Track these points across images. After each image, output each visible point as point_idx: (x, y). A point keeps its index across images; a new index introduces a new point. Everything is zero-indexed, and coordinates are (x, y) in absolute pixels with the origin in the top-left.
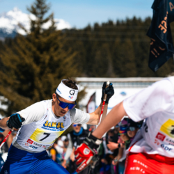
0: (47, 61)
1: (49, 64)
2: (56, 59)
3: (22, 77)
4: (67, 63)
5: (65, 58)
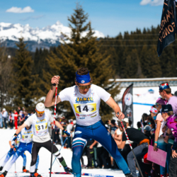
0: (86, 63)
1: (88, 65)
2: (93, 61)
3: (66, 77)
4: (103, 64)
5: (101, 60)
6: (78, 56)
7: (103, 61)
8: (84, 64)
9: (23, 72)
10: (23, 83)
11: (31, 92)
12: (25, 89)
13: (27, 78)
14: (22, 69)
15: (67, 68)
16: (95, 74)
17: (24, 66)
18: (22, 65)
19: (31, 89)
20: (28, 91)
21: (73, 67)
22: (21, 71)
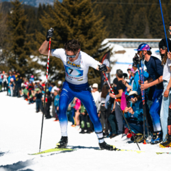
1: (81, 26)
2: (87, 22)
3: (59, 37)
4: (97, 26)
5: (95, 21)
6: (72, 16)
7: (97, 23)
8: (77, 25)
9: (17, 31)
10: (17, 42)
11: (25, 52)
12: (19, 49)
13: (21, 37)
14: (17, 28)
15: (60, 29)
16: (88, 36)
17: (19, 25)
18: (17, 24)
19: (25, 49)
20: (22, 50)
21: (66, 28)
22: (15, 30)
